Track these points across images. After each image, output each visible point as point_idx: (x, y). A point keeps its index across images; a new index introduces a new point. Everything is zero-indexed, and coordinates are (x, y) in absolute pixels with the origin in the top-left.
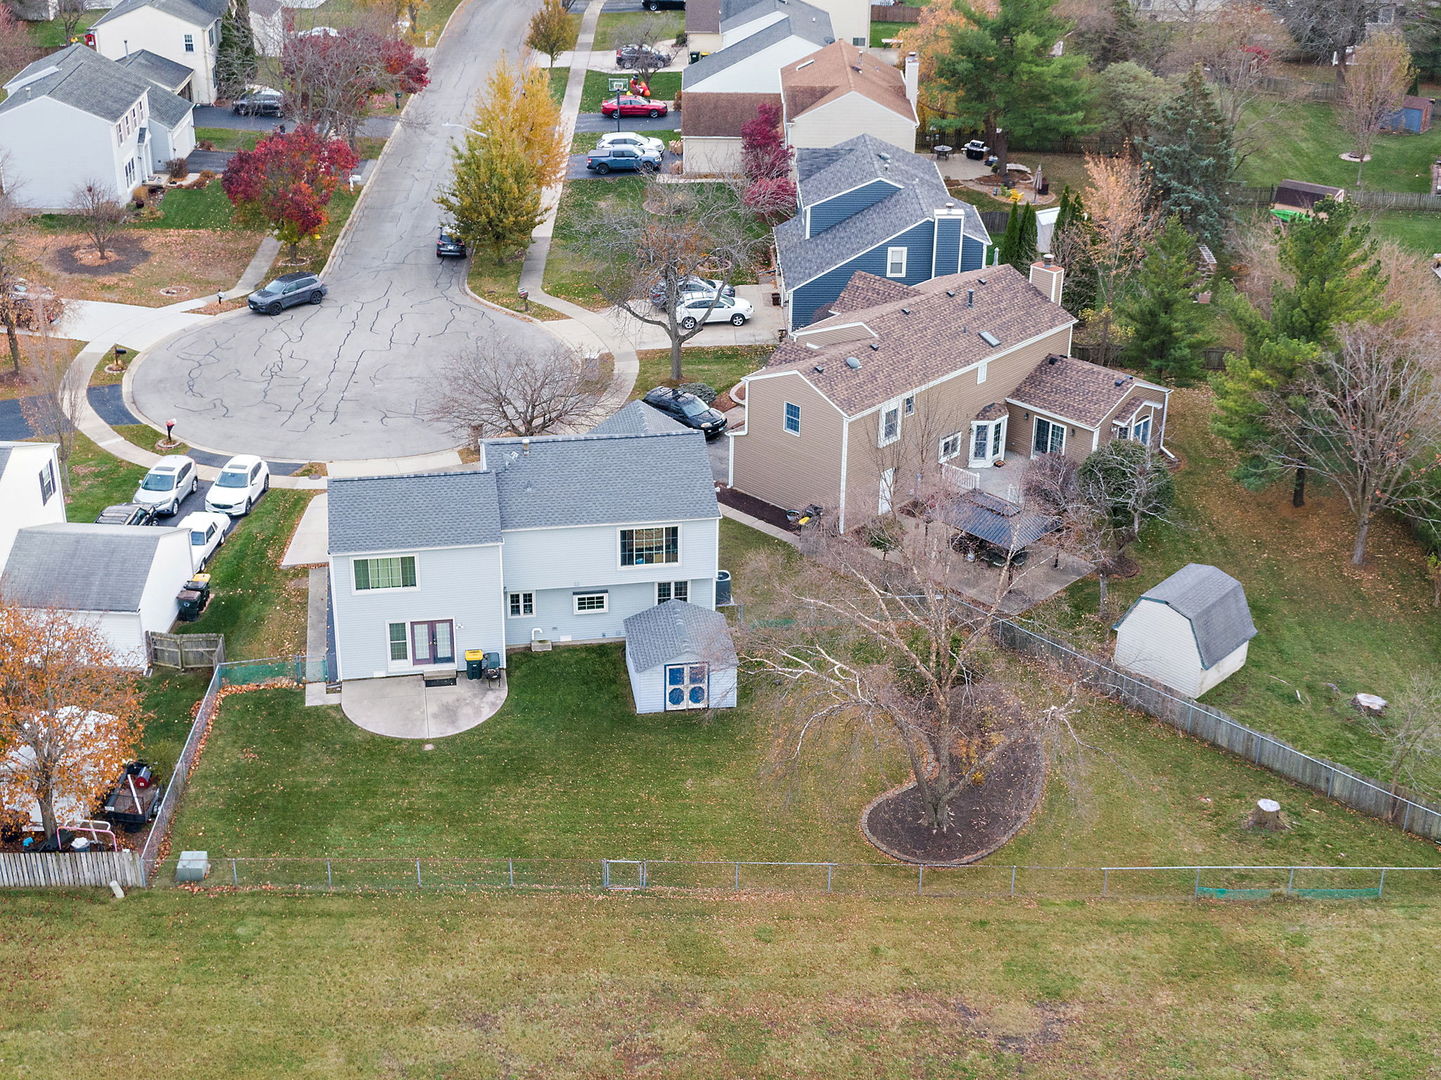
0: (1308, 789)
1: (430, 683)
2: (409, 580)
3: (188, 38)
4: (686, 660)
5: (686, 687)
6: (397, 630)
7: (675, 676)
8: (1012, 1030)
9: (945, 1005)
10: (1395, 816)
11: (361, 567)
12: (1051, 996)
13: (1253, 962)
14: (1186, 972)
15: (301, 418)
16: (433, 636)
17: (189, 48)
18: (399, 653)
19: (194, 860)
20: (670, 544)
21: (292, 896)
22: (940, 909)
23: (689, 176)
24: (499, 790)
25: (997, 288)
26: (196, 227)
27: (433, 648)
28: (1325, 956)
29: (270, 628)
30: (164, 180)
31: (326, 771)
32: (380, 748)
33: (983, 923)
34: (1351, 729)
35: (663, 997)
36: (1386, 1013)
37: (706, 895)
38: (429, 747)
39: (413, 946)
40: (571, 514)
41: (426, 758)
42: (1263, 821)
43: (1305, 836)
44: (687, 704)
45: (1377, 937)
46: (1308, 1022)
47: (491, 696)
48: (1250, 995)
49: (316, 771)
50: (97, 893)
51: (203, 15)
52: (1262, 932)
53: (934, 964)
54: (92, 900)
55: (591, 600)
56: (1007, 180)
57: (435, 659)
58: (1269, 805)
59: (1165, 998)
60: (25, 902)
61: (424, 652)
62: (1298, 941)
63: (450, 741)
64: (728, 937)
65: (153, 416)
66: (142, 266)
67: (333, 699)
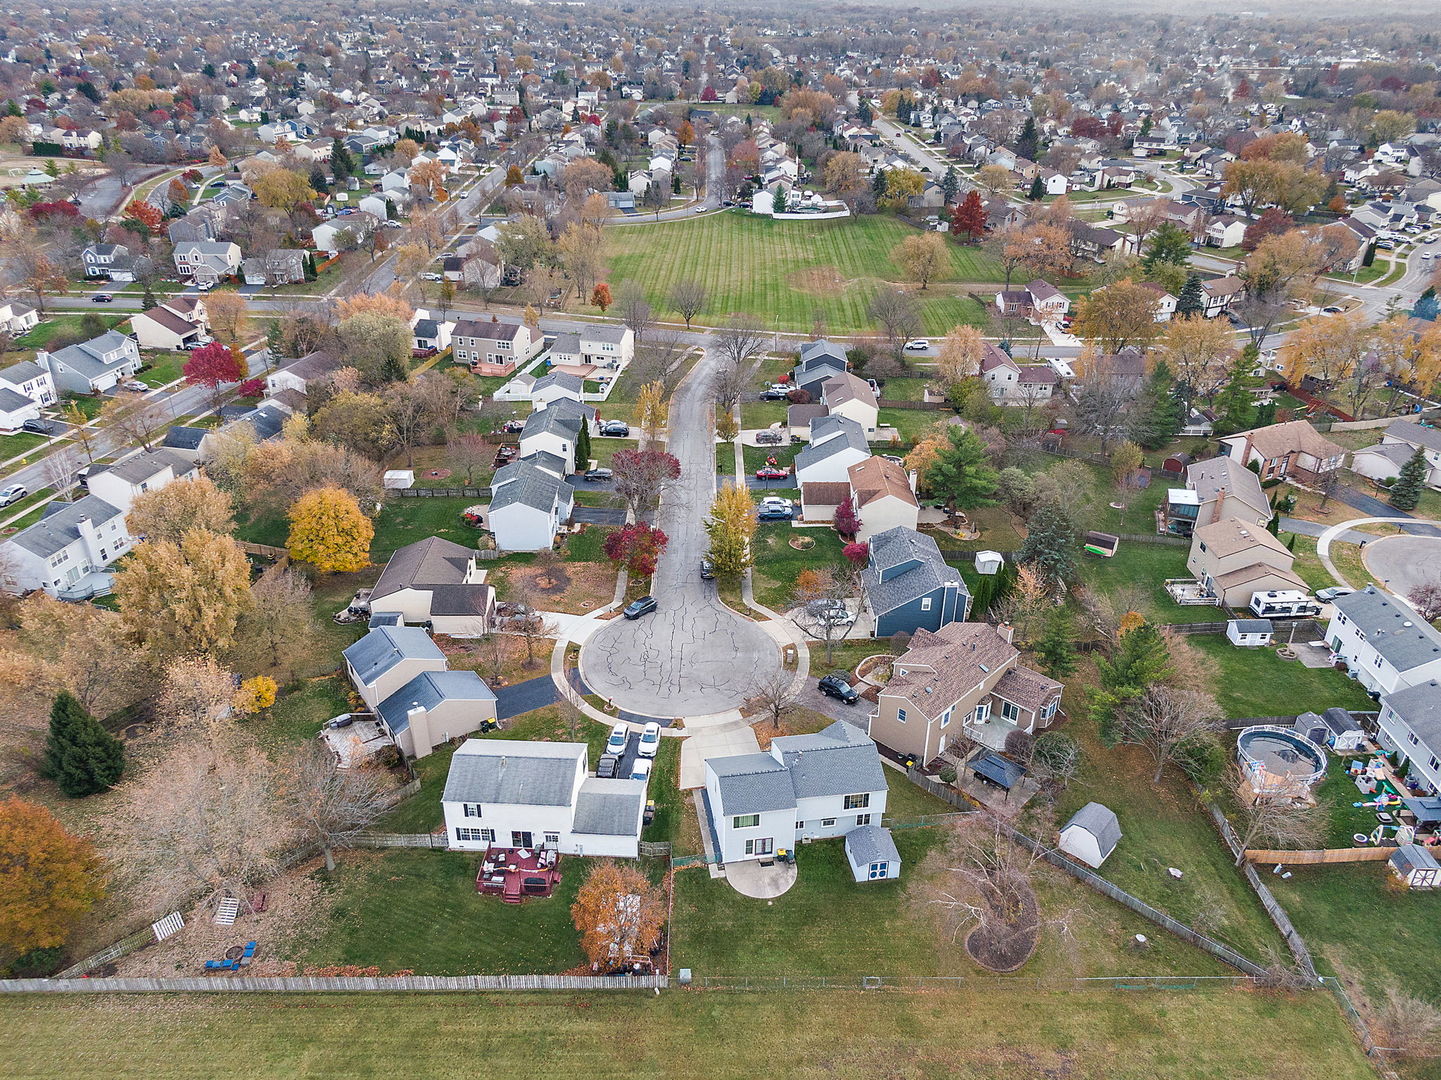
0: (1153, 925)
1: (763, 864)
2: (756, 823)
3: (564, 446)
4: (879, 861)
5: (878, 871)
6: (749, 843)
7: (874, 867)
8: (1050, 1066)
9: (1019, 1053)
10: (1195, 943)
11: (736, 820)
12: (1063, 1047)
13: (1144, 1026)
14: (1118, 1033)
15: (664, 689)
16: (764, 844)
17: (565, 450)
18: (749, 851)
19: (685, 974)
20: (865, 801)
21: (731, 993)
22: (1008, 996)
23: (806, 522)
24: (806, 928)
25: (984, 638)
26: (587, 561)
27: (764, 848)
28: (1175, 1022)
29: (684, 828)
30: (564, 529)
31: (728, 918)
32: (750, 903)
33: (1028, 1005)
34: (1167, 887)
35: (900, 1049)
36: (1205, 1055)
37: (906, 990)
38: (770, 903)
39: (790, 1023)
40: (824, 791)
41: (770, 910)
42: (1138, 944)
43: (1157, 952)
44: (878, 877)
45: (1195, 1011)
46: (1173, 1060)
47: (791, 872)
48: (1146, 1043)
49: (724, 919)
50: (648, 992)
51: (569, 432)
52: (1145, 1008)
53: (1011, 1030)
54: (646, 996)
55: (829, 822)
56: (954, 522)
57: (765, 853)
58: (1141, 938)
59: (1111, 1048)
60: (619, 997)
61: (759, 850)
62: (1162, 1013)
63: (778, 899)
64: (922, 1015)
65: (599, 688)
66: (569, 588)
67: (722, 874)
